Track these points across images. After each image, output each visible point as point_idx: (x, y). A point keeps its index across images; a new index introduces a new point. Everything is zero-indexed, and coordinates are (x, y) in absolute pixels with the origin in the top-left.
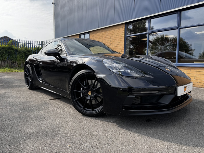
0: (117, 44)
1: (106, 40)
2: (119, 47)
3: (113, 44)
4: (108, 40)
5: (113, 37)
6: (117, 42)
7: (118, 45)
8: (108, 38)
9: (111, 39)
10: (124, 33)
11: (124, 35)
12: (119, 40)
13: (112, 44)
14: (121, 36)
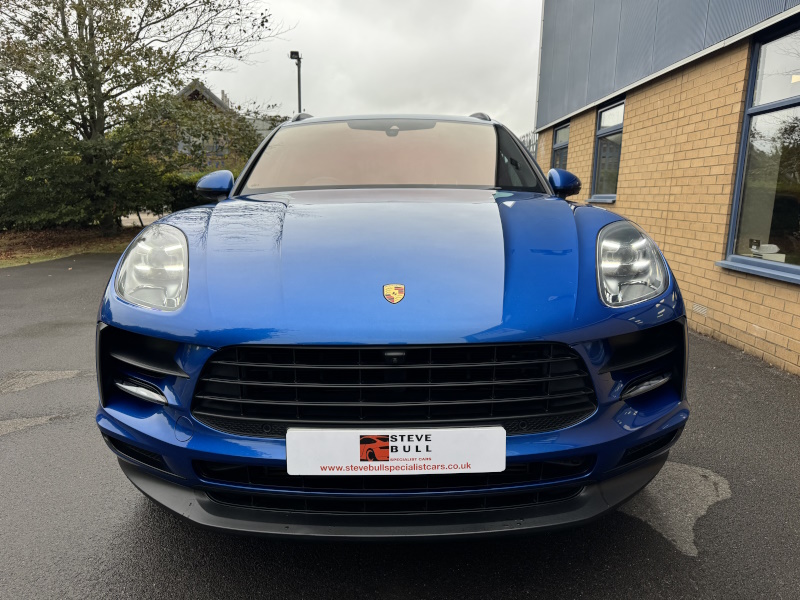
2: (715, 171)
3: (695, 154)
4: (680, 130)
5: (698, 118)
7: (713, 161)
8: (682, 122)
9: (691, 128)
10: (739, 97)
11: (738, 108)
12: (720, 131)
13: (690, 155)
14: (727, 110)
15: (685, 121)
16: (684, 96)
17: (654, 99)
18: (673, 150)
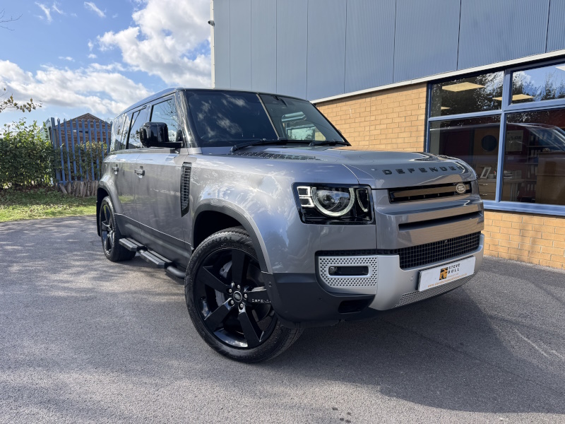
0: (400, 140)
1: (367, 129)
4: (372, 128)
6: (402, 135)
9: (383, 127)
10: (423, 111)
11: (423, 117)
12: (408, 130)
14: (414, 118)
15: (378, 122)
16: (374, 108)
17: (344, 108)
18: (367, 138)
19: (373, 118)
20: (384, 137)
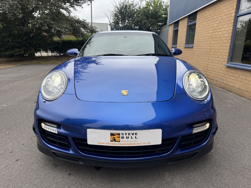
0: (223, 29)
1: (213, 23)
2: (226, 35)
3: (219, 30)
4: (215, 22)
5: (220, 18)
6: (225, 26)
7: (225, 32)
9: (218, 22)
10: (234, 11)
11: (234, 14)
12: (227, 22)
14: (230, 16)
16: (216, 11)
17: (207, 12)
18: (212, 29)
19: (215, 17)
20: (217, 28)
